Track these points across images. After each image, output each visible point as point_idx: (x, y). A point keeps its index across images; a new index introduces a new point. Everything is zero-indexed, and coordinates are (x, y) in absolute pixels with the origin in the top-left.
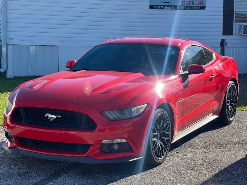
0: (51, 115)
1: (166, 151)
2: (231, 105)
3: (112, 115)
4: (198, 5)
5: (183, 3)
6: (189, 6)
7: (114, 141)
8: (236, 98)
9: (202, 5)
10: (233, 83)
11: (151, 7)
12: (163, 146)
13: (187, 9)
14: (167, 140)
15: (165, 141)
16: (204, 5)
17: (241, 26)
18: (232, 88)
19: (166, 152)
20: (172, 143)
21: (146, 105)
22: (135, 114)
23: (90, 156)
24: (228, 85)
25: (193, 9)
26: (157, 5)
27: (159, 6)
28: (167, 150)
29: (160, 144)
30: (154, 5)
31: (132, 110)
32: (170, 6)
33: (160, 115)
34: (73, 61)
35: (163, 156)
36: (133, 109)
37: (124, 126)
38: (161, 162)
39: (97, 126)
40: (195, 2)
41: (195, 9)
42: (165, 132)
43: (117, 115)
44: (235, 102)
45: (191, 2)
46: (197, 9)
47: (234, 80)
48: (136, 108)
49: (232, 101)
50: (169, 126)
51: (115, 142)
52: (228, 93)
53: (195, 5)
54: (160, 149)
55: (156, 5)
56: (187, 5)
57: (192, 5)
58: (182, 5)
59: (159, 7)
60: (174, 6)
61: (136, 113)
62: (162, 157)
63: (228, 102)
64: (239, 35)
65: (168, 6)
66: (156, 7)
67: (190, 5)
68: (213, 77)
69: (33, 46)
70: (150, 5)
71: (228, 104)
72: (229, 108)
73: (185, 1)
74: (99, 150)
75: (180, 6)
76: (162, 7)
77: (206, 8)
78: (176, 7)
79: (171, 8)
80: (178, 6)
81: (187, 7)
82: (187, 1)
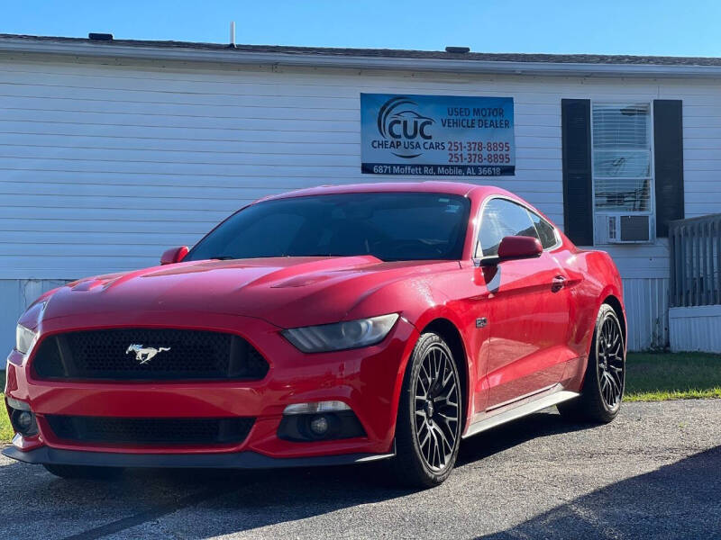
0: (143, 347)
1: (450, 452)
2: (609, 370)
3: (307, 339)
4: (493, 164)
5: (453, 159)
6: (471, 167)
7: (315, 408)
8: (621, 354)
9: (504, 164)
10: (610, 311)
11: (367, 169)
12: (444, 438)
13: (466, 175)
14: (450, 422)
15: (446, 425)
16: (510, 164)
17: (612, 222)
18: (609, 325)
19: (450, 455)
20: (463, 437)
21: (396, 316)
22: (368, 338)
23: (252, 451)
24: (600, 312)
25: (482, 175)
26: (383, 165)
27: (388, 165)
28: (452, 451)
29: (434, 429)
30: (374, 165)
31: (360, 327)
32: (418, 166)
33: (432, 351)
34: (181, 248)
35: (443, 462)
36: (363, 325)
37: (339, 377)
38: (438, 478)
39: (271, 365)
40: (485, 156)
41: (487, 175)
42: (445, 401)
43: (321, 340)
44: (619, 364)
45: (475, 155)
46: (492, 175)
47: (613, 301)
48: (370, 321)
49: (611, 361)
50: (455, 385)
51: (318, 410)
52: (601, 335)
53: (485, 163)
54: (436, 444)
55: (379, 165)
56: (465, 163)
57: (477, 164)
58: (449, 164)
59: (388, 170)
60: (429, 166)
61: (373, 334)
62: (442, 466)
63: (601, 360)
64: (609, 244)
65: (413, 166)
66: (381, 168)
67: (472, 163)
68: (561, 281)
69: (36, 280)
70: (363, 164)
71: (602, 365)
72: (604, 378)
73: (459, 152)
74: (277, 434)
75: (446, 167)
76: (396, 170)
77: (515, 172)
78: (435, 170)
79: (422, 171)
80: (441, 166)
81: (464, 168)
82: (465, 153)
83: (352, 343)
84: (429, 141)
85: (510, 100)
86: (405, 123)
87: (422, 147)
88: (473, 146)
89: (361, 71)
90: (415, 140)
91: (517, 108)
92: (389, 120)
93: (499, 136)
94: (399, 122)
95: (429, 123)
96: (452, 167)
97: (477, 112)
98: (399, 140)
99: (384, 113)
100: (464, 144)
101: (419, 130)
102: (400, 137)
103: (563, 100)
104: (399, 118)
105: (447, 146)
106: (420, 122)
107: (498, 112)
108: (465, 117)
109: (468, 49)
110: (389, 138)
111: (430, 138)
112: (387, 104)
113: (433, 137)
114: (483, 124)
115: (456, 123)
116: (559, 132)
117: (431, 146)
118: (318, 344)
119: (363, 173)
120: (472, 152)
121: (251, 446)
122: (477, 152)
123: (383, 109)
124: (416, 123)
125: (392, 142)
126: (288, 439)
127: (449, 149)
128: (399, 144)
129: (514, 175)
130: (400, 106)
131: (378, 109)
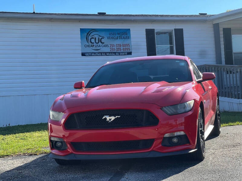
0: (109, 116)
3: (169, 110)
4: (125, 51)
5: (112, 50)
7: (174, 134)
9: (128, 51)
11: (83, 54)
12: (203, 142)
13: (116, 55)
16: (130, 51)
21: (194, 101)
22: (188, 109)
25: (121, 55)
27: (90, 53)
30: (85, 53)
31: (185, 105)
32: (100, 53)
39: (159, 120)
40: (122, 49)
41: (123, 55)
46: (125, 55)
53: (122, 51)
55: (87, 53)
56: (115, 51)
57: (119, 51)
58: (110, 52)
59: (90, 55)
60: (104, 53)
61: (189, 107)
65: (99, 53)
67: (118, 51)
73: (113, 48)
74: (161, 144)
75: (109, 53)
76: (93, 54)
77: (132, 54)
78: (106, 54)
79: (102, 54)
80: (108, 53)
81: (115, 53)
82: (115, 48)
83: (183, 111)
84: (103, 44)
85: (129, 29)
86: (95, 38)
87: (101, 46)
88: (118, 45)
89: (80, 21)
90: (99, 44)
91: (131, 32)
92: (90, 38)
93: (126, 42)
94: (93, 38)
95: (103, 38)
96: (111, 53)
97: (118, 34)
98: (94, 44)
99: (88, 35)
100: (115, 45)
101: (100, 41)
102: (94, 43)
103: (146, 29)
104: (93, 37)
105: (109, 46)
106: (100, 38)
107: (125, 34)
108: (115, 36)
109: (105, 13)
110: (90, 44)
111: (104, 43)
112: (89, 32)
113: (105, 43)
114: (121, 38)
115: (112, 38)
116: (145, 40)
117: (104, 46)
118: (172, 112)
119: (82, 56)
120: (118, 47)
121: (154, 149)
122: (119, 47)
123: (88, 34)
124: (99, 38)
125: (91, 45)
126: (165, 146)
127: (110, 47)
128: (93, 46)
129: (131, 55)
130: (93, 33)
131: (86, 33)
